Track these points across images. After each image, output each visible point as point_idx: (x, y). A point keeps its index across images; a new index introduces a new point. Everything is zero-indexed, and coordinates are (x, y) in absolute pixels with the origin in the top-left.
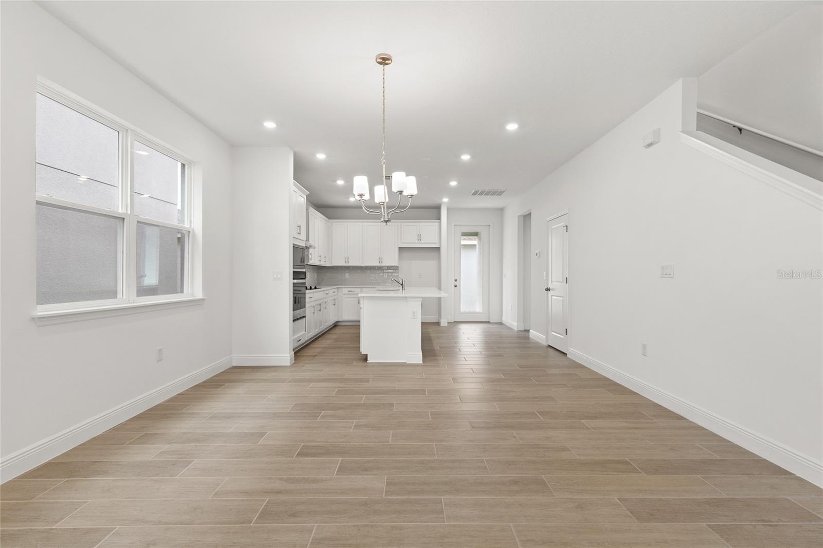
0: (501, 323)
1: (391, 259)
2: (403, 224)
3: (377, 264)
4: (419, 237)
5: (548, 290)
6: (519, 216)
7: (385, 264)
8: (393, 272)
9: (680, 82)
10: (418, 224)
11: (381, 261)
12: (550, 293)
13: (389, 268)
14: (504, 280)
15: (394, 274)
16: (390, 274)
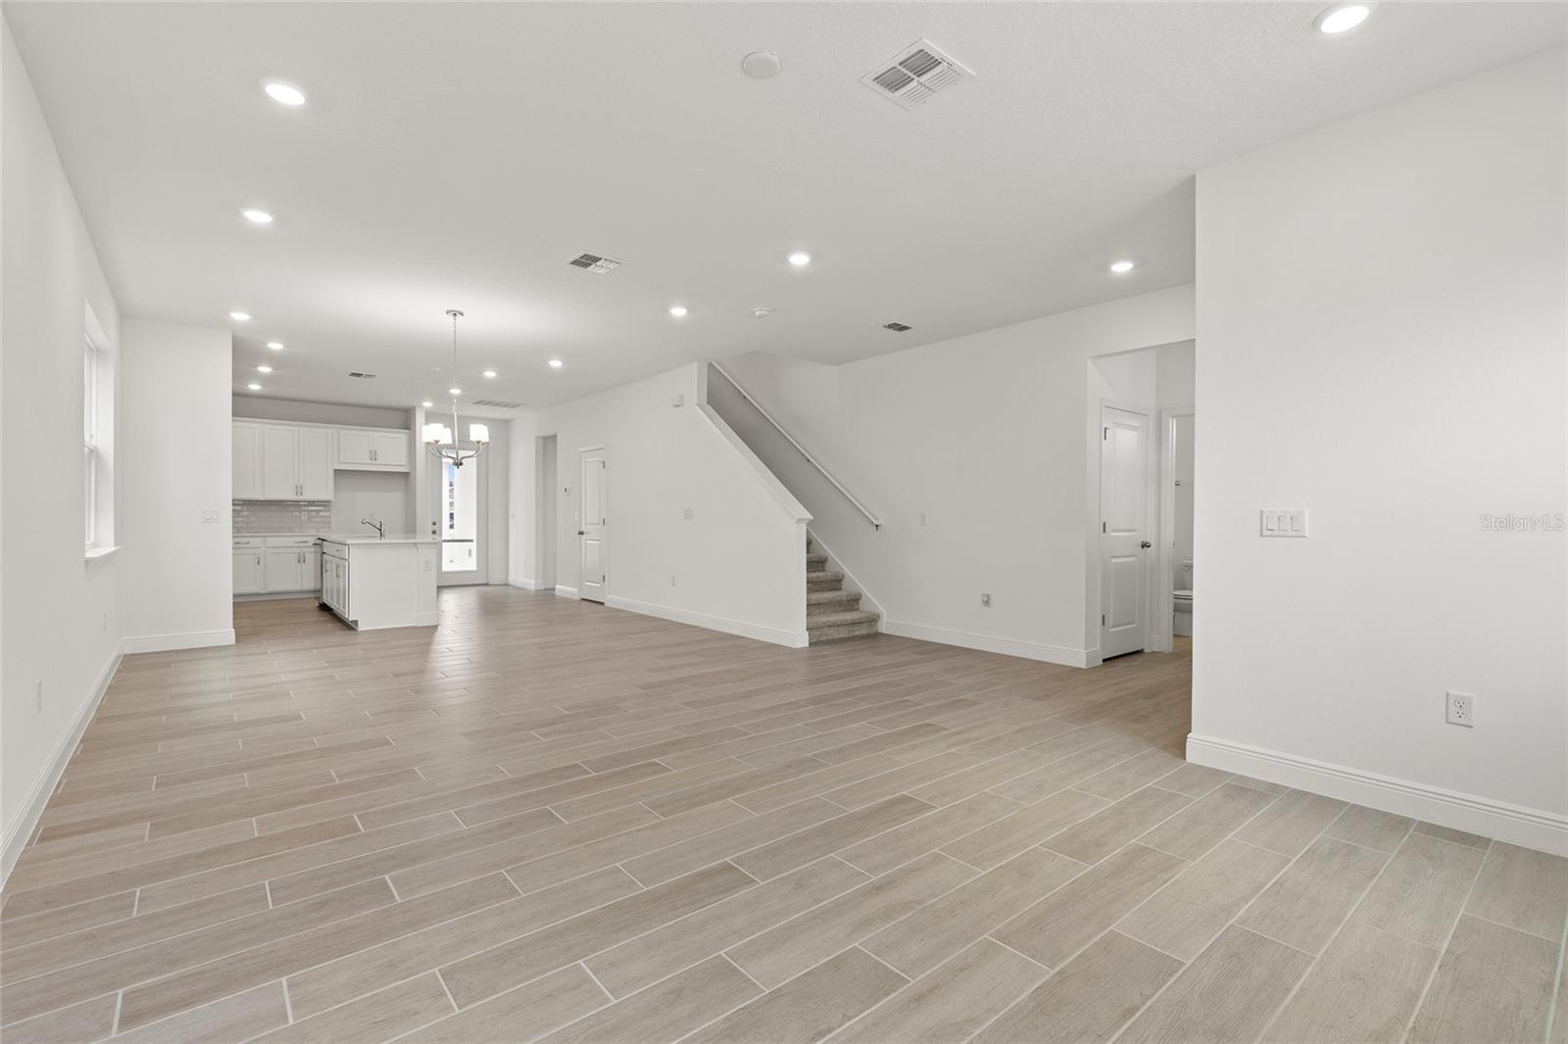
0: (507, 585)
1: (320, 489)
2: (342, 432)
3: (291, 496)
4: (373, 456)
5: (581, 533)
6: (537, 438)
7: (307, 496)
8: (321, 511)
9: (696, 363)
10: (371, 433)
11: (299, 490)
12: (583, 537)
13: (311, 503)
14: (512, 523)
15: (321, 513)
16: (314, 514)
